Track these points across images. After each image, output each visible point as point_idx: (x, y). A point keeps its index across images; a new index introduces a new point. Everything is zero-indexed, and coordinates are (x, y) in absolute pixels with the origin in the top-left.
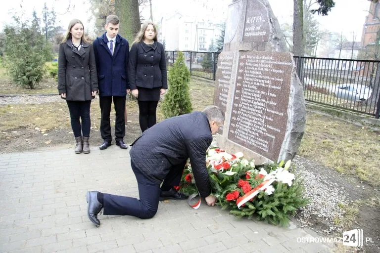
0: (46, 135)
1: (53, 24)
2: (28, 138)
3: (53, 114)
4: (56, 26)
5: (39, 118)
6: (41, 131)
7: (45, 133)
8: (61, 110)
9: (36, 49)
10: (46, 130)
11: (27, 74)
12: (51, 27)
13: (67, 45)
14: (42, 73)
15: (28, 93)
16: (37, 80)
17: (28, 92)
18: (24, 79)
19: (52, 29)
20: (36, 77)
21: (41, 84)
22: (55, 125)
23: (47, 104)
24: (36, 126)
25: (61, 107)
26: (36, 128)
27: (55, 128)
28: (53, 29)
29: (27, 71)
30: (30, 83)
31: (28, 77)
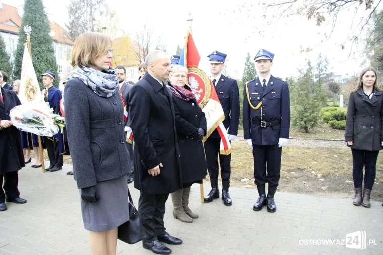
0: (322, 180)
1: (326, 71)
2: (305, 180)
3: (328, 160)
4: (328, 72)
5: (314, 163)
6: (317, 176)
7: (321, 178)
8: (336, 156)
9: (314, 96)
10: (321, 175)
11: (305, 119)
12: (324, 74)
13: (358, 94)
14: (317, 118)
15: (304, 137)
16: (312, 126)
17: (303, 136)
18: (301, 124)
19: (323, 76)
20: (313, 122)
21: (315, 128)
22: (330, 171)
23: (322, 149)
24: (313, 170)
25: (336, 154)
26: (313, 172)
27: (331, 174)
28: (325, 75)
29: (305, 117)
30: (306, 128)
31: (305, 122)
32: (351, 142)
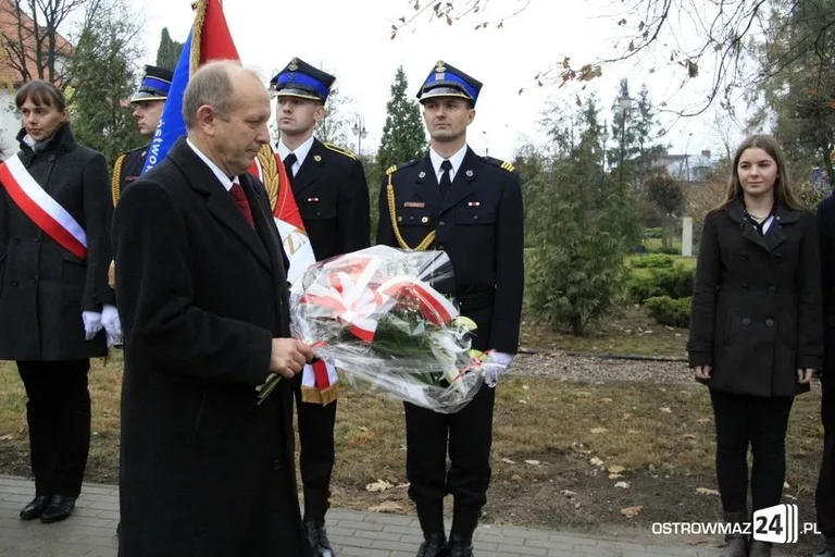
0: (624, 485)
1: (642, 140)
2: (571, 487)
3: (644, 421)
4: (647, 145)
5: (598, 430)
6: (607, 472)
7: (620, 479)
8: (668, 410)
9: (603, 219)
10: (622, 469)
11: (573, 290)
12: (635, 150)
13: (729, 218)
14: (611, 289)
15: (569, 348)
16: (596, 312)
17: (567, 343)
18: (559, 306)
19: (634, 157)
20: (596, 302)
21: (603, 320)
22: (650, 457)
23: (625, 385)
24: (595, 454)
25: (668, 402)
26: (594, 461)
27: (651, 466)
28: (639, 154)
29: (573, 283)
30: (574, 319)
31: (573, 300)
32: (707, 369)
